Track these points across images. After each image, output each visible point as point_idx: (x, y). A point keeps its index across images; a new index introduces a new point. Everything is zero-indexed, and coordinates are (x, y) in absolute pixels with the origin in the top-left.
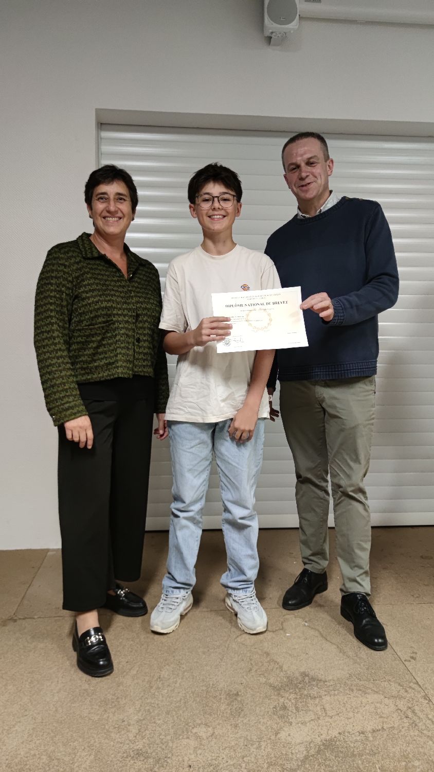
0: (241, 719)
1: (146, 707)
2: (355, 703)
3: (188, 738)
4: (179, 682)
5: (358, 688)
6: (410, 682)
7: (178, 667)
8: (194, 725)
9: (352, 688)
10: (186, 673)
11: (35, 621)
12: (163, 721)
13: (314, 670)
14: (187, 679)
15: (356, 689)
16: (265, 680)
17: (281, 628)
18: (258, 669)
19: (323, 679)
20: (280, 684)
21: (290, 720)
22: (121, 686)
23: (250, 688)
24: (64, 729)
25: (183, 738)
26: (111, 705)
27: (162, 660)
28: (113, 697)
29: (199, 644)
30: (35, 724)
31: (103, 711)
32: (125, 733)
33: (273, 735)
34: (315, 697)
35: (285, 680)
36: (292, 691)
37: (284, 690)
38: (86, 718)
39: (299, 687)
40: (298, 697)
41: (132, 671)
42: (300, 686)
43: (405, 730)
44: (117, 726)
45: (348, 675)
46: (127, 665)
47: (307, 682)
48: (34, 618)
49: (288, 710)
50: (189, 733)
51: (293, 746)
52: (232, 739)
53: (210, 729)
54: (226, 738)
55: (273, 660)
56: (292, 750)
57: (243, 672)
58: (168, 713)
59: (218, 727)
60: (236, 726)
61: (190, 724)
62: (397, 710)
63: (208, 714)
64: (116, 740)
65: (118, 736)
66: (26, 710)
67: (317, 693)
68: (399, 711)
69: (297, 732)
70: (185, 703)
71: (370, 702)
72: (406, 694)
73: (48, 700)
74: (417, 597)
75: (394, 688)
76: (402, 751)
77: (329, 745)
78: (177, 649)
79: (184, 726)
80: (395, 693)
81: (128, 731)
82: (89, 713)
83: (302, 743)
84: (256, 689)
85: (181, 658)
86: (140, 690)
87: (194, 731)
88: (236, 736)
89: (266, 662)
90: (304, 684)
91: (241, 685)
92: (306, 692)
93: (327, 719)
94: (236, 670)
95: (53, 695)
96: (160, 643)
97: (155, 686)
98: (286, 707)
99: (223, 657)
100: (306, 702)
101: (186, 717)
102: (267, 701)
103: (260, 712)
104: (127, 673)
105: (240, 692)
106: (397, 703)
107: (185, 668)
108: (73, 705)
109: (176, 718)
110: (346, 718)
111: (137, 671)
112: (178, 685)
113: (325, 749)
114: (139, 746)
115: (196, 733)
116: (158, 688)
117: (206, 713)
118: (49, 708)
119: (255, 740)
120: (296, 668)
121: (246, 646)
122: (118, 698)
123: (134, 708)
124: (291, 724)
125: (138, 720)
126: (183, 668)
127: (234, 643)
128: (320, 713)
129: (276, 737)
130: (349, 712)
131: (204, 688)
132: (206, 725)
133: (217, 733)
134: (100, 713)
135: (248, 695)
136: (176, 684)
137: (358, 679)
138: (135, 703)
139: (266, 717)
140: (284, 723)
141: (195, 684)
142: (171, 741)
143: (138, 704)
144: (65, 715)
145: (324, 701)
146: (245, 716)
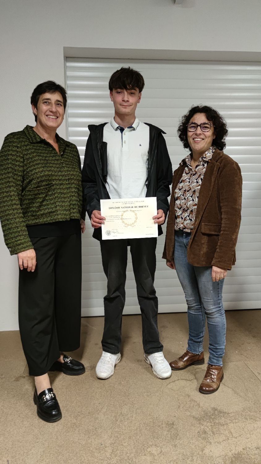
0: (178, 441)
1: (115, 434)
2: (250, 428)
3: (145, 455)
4: (134, 416)
5: (250, 417)
7: (132, 406)
8: (148, 446)
9: (246, 417)
10: (138, 410)
12: (127, 444)
13: (220, 406)
14: (139, 414)
15: (249, 418)
16: (189, 413)
17: (195, 378)
18: (184, 406)
19: (227, 412)
21: (210, 441)
22: (97, 420)
23: (180, 419)
24: (64, 451)
25: (142, 455)
26: (92, 433)
27: (122, 402)
28: (93, 428)
29: (144, 390)
30: (45, 448)
31: (88, 438)
32: (104, 453)
33: (200, 451)
34: (224, 425)
35: (202, 413)
36: (208, 420)
37: (203, 420)
38: (77, 443)
40: (213, 425)
41: (103, 409)
42: (213, 417)
44: (98, 448)
45: (242, 409)
46: (99, 406)
47: (217, 414)
49: (207, 433)
50: (146, 452)
51: (215, 459)
52: (174, 455)
53: (159, 448)
54: (170, 454)
55: (193, 400)
57: (175, 409)
58: (130, 438)
59: (164, 447)
60: (176, 446)
61: (145, 446)
63: (156, 438)
64: (99, 458)
65: (99, 455)
66: (37, 439)
67: (224, 421)
69: (216, 449)
70: (140, 431)
73: (51, 431)
77: (238, 457)
78: (130, 394)
79: (142, 447)
82: (79, 440)
83: (220, 457)
84: (185, 420)
85: (133, 399)
86: (110, 422)
87: (149, 450)
88: (176, 453)
89: (189, 401)
90: (215, 416)
91: (174, 417)
92: (217, 421)
93: (234, 439)
94: (170, 407)
95: (54, 428)
96: (119, 390)
97: (119, 419)
98: (206, 432)
99: (160, 399)
100: (218, 427)
101: (142, 441)
102: (193, 428)
103: (190, 435)
104: (100, 411)
105: (175, 422)
107: (137, 407)
108: (67, 434)
109: (136, 442)
110: (247, 438)
111: (107, 410)
112: (134, 418)
114: (114, 462)
115: (150, 451)
116: (121, 421)
117: (154, 437)
118: (52, 436)
119: (189, 455)
120: (208, 405)
121: (174, 390)
122: (96, 428)
123: (107, 435)
124: (211, 444)
125: (111, 443)
126: (136, 407)
127: (166, 389)
128: (229, 436)
129: (202, 453)
130: (247, 434)
131: (151, 420)
132: (156, 446)
133: (163, 451)
134: (86, 440)
135: (180, 424)
136: (132, 417)
137: (249, 411)
138: (108, 432)
139: (194, 439)
140: (206, 443)
141: (145, 417)
142: (134, 457)
143: (110, 432)
144: (63, 442)
145: (230, 427)
146: (180, 439)
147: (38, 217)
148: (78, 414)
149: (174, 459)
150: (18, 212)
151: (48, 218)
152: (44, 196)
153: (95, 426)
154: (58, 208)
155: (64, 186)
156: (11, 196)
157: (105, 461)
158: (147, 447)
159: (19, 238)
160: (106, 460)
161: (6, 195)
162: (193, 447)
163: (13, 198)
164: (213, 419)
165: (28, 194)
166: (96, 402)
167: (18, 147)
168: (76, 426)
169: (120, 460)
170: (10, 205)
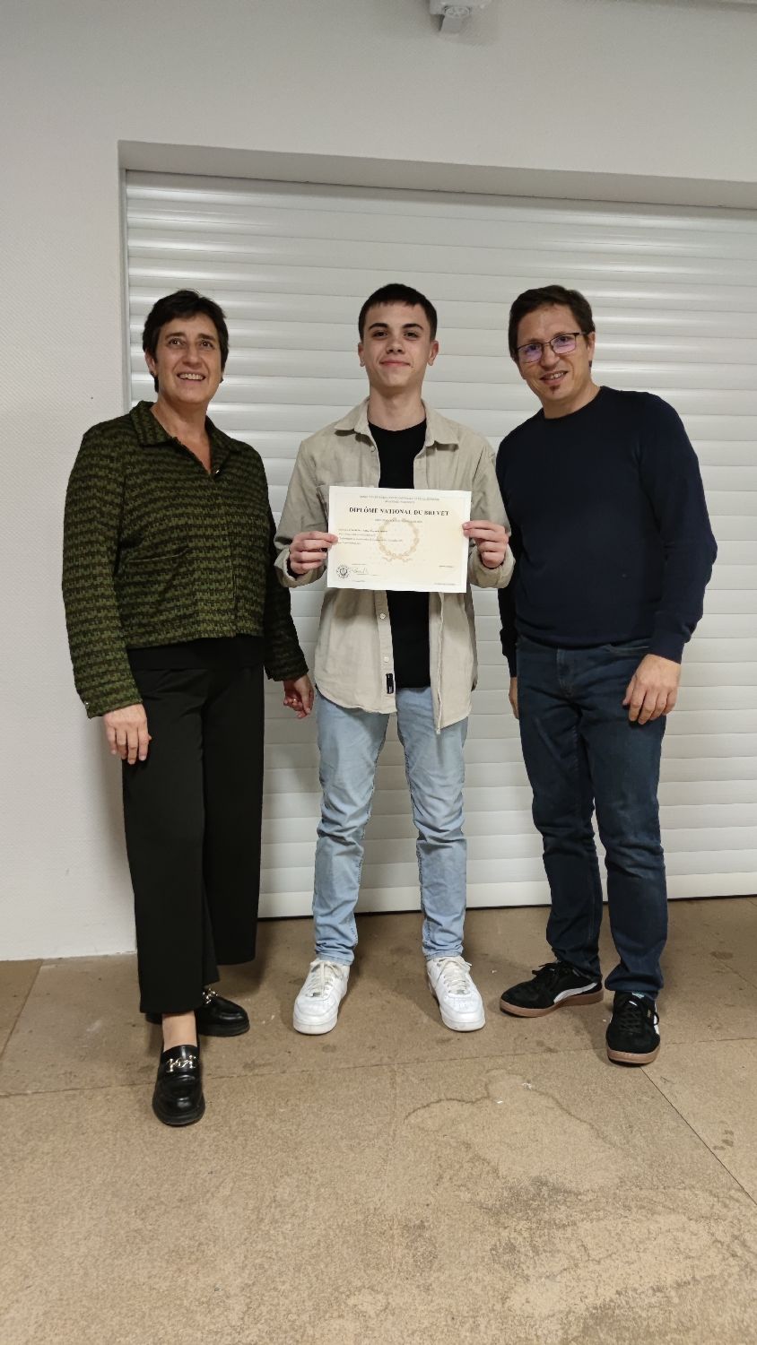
0: (435, 1275)
1: (255, 1259)
2: (637, 1233)
3: (341, 1316)
4: (311, 1206)
5: (639, 1203)
6: (729, 1189)
7: (307, 1179)
8: (350, 1291)
9: (627, 1204)
10: (323, 1190)
11: (27, 1099)
12: (291, 1286)
13: (554, 1172)
14: (325, 1200)
15: (637, 1206)
16: (469, 1196)
17: (486, 1095)
18: (454, 1175)
19: (574, 1189)
20: (498, 1203)
21: (526, 1272)
22: (204, 1221)
23: (443, 1213)
24: (105, 1311)
25: (332, 1317)
26: (189, 1259)
27: (275, 1166)
28: (192, 1243)
29: (340, 1132)
30: (49, 1305)
31: (176, 1272)
32: (222, 1313)
33: (498, 1302)
34: (564, 1226)
35: (505, 1194)
36: (520, 1214)
37: (507, 1213)
38: (144, 1287)
39: (533, 1206)
40: (534, 1226)
41: (221, 1189)
42: (535, 1204)
43: (736, 1280)
44: (204, 1299)
45: (617, 1181)
46: (210, 1179)
47: (546, 1196)
48: (26, 1095)
49: (519, 1251)
50: (342, 1307)
51: (538, 1323)
52: (423, 1314)
53: (380, 1297)
54: (412, 1313)
55: (480, 1157)
56: (536, 1330)
57: (428, 1183)
58: (298, 1269)
59: (394, 1292)
60: (428, 1289)
61: (342, 1290)
62: (714, 1242)
63: (374, 1268)
64: (207, 1328)
65: (208, 1320)
66: (27, 1277)
67: (567, 1217)
68: (719, 1245)
69: (542, 1294)
70: (328, 1247)
71: (664, 1229)
72: (725, 1210)
73: (67, 1253)
74: (718, 1028)
75: (703, 1201)
76: (736, 1320)
77: (602, 1316)
78: (301, 1142)
79: (332, 1294)
80: (705, 1210)
81: (227, 1309)
82: (149, 1278)
83: (553, 1315)
84: (455, 1214)
85: (310, 1160)
86: (241, 1226)
87: (351, 1301)
88: (430, 1308)
89: (467, 1162)
90: (541, 1201)
91: (426, 1207)
92: (546, 1217)
93: (592, 1266)
94: (415, 1179)
95: (77, 1244)
96: (269, 1133)
97: (268, 1216)
98: (515, 1247)
99: (387, 1156)
100: (549, 1234)
101: (332, 1276)
102: (477, 1235)
103: (468, 1258)
104: (212, 1194)
105: (428, 1221)
106: (713, 1230)
107: (320, 1179)
108: (116, 1262)
109: (315, 1279)
110: (627, 1262)
111: (232, 1189)
112: (310, 1213)
113: (596, 1324)
114: (250, 1338)
115: (355, 1306)
116: (274, 1221)
117: (368, 1265)
118: (72, 1269)
119: (467, 1315)
120: (521, 1169)
121: (427, 1131)
122: (200, 1244)
123: (232, 1262)
124: (528, 1280)
125: (243, 1285)
126: (316, 1180)
127: (404, 1127)
128: (578, 1256)
129: (503, 1307)
130: (629, 1250)
131: (360, 1217)
132: (373, 1290)
133: (393, 1303)
134: (170, 1276)
135: (442, 1227)
136: (306, 1210)
137: (637, 1186)
138: (235, 1253)
139: (481, 1267)
140: (515, 1277)
141: (342, 1209)
142: (310, 1323)
143: (240, 1254)
144: (104, 1284)
145: (581, 1231)
146: (440, 1268)
147: (154, 627)
148: (148, 1205)
149: (424, 1326)
150: (110, 615)
151: (176, 631)
152: (168, 577)
153: (197, 1238)
154: (201, 605)
155: (217, 552)
156: (95, 578)
157: (226, 1337)
158: (348, 1293)
159: (109, 677)
160: (227, 1335)
161: (83, 575)
162: (478, 1290)
163: (99, 580)
164: (535, 1209)
165: (131, 571)
166: (201, 1168)
167: (112, 459)
168: (143, 1240)
169: (268, 1333)
170: (90, 599)
